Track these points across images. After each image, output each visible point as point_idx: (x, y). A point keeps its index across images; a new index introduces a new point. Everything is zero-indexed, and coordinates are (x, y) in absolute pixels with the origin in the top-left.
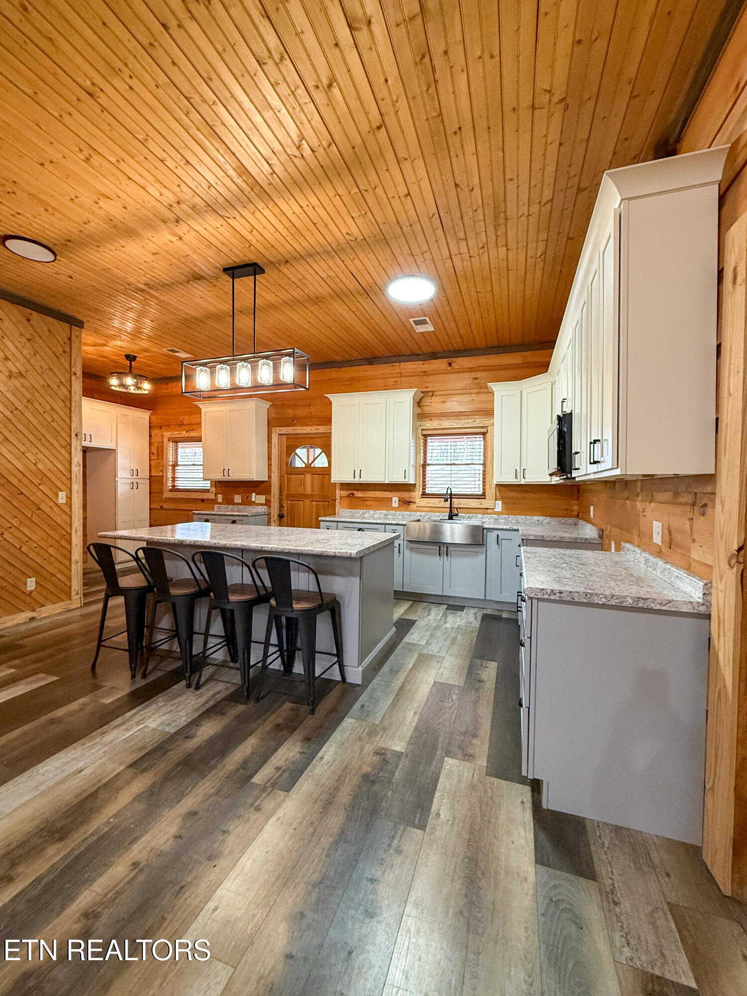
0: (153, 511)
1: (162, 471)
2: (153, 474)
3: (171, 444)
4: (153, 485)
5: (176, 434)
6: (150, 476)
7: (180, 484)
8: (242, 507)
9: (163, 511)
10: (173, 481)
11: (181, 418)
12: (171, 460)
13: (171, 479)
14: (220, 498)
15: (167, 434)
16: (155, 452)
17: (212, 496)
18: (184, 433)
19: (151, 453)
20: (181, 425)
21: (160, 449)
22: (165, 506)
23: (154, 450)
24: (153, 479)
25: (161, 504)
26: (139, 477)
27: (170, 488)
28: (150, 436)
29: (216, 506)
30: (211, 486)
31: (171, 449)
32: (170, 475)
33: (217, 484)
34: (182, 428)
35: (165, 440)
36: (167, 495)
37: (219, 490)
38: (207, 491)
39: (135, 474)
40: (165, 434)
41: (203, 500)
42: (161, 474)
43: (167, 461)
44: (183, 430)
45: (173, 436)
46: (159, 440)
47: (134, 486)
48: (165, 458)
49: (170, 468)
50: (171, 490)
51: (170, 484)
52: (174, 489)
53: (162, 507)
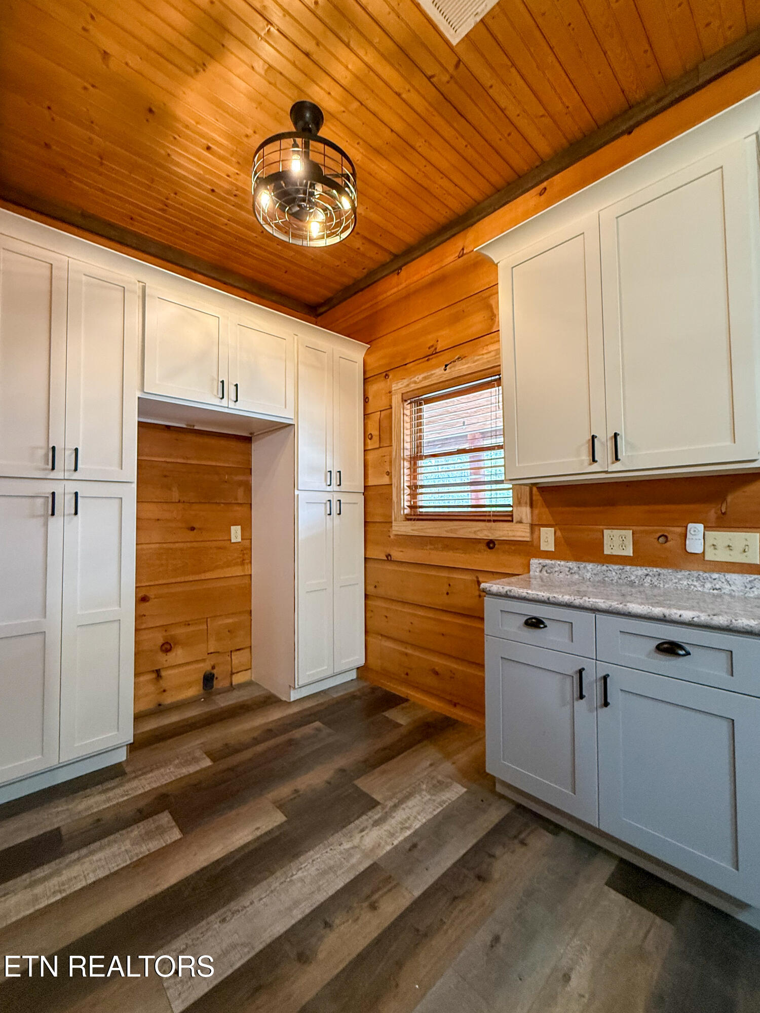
0: (371, 565)
1: (388, 473)
2: (371, 482)
3: (408, 409)
4: (370, 504)
5: (419, 380)
6: (366, 487)
7: (428, 501)
8: (641, 571)
9: (390, 567)
10: (413, 495)
11: (430, 339)
12: (407, 446)
13: (407, 491)
14: (548, 538)
15: (399, 386)
16: (375, 433)
17: (520, 532)
18: (439, 371)
19: (367, 436)
20: (432, 354)
21: (385, 424)
22: (397, 554)
23: (373, 430)
24: (370, 493)
25: (388, 551)
26: (342, 488)
27: (407, 511)
28: (366, 400)
29: (534, 562)
30: (518, 502)
31: (407, 419)
32: (406, 481)
33: (537, 496)
34: (434, 361)
35: (396, 399)
36: (400, 527)
37: (544, 512)
38: (508, 518)
39: (335, 481)
40: (394, 387)
41: (490, 544)
42: (385, 480)
43: (401, 449)
44: (437, 366)
45: (413, 386)
46: (382, 403)
47: (335, 509)
48: (394, 444)
49: (407, 464)
50: (408, 518)
51: (406, 501)
52: (415, 515)
53: (388, 556)
